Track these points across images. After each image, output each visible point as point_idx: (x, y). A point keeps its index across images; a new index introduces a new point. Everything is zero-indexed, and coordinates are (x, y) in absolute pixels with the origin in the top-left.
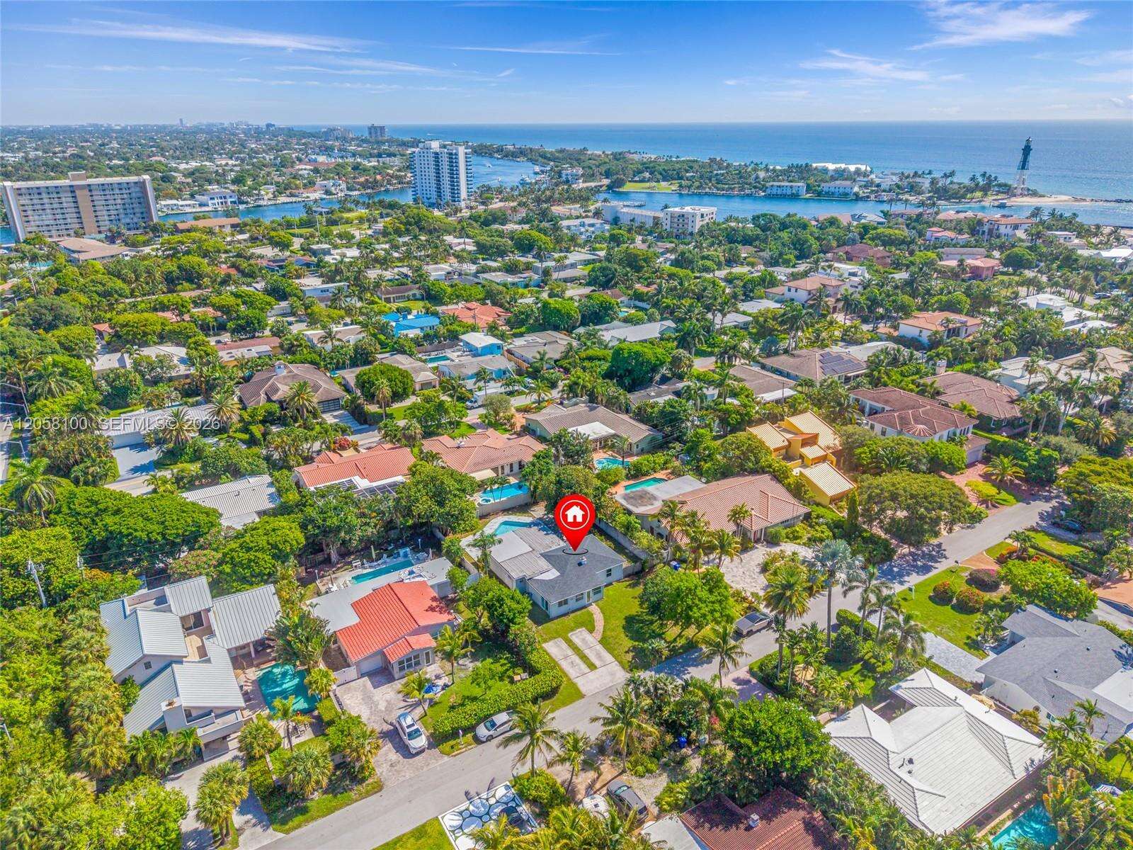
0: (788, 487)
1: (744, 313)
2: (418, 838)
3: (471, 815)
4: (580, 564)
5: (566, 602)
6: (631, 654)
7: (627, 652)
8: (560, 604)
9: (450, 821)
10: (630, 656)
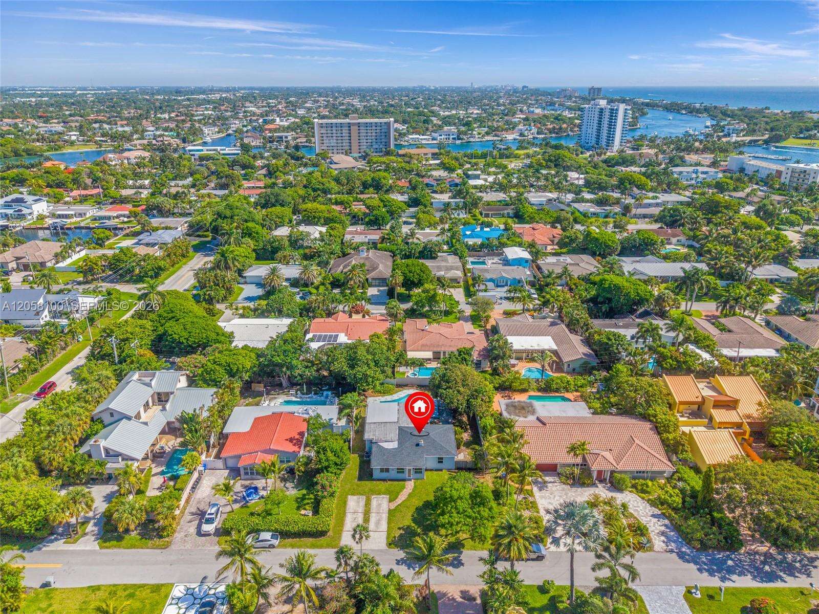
0: (664, 442)
1: (795, 269)
2: (152, 592)
3: (192, 594)
4: (418, 445)
5: (387, 470)
6: (402, 532)
7: (399, 529)
8: (382, 470)
9: (178, 591)
10: (398, 533)
